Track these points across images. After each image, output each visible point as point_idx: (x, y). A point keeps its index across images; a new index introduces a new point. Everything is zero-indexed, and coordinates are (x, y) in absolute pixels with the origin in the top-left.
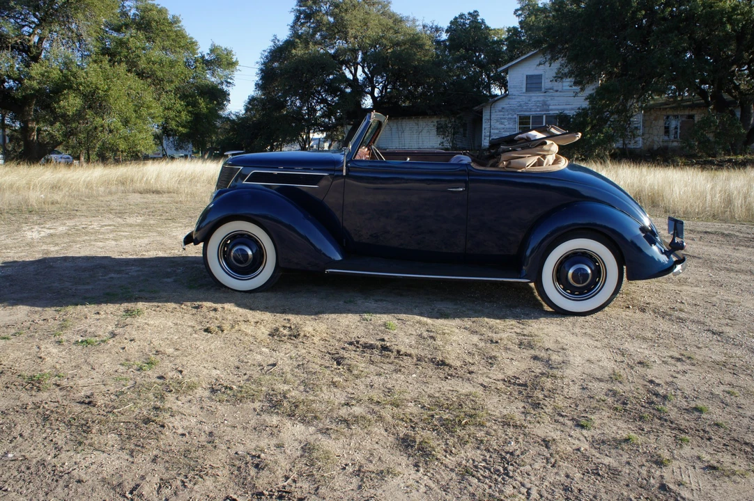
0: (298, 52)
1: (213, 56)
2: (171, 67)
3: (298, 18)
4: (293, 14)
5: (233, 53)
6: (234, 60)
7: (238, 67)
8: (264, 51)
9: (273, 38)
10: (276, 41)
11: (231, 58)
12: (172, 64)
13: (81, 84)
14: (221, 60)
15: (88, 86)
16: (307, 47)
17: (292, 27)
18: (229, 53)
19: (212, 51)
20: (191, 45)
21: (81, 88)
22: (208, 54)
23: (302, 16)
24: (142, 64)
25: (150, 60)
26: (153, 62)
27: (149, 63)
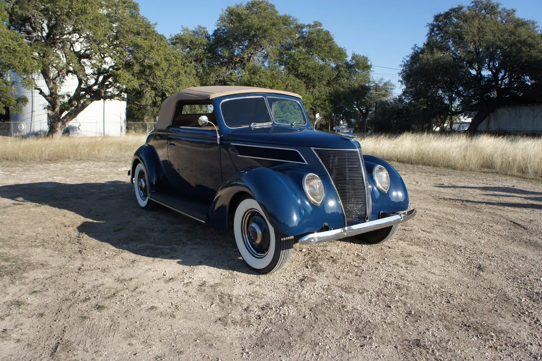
0: (426, 56)
1: (354, 62)
2: (322, 71)
3: (432, 30)
4: (428, 27)
5: (369, 59)
6: (369, 63)
7: (372, 69)
9: (414, 47)
10: (416, 49)
11: (367, 63)
12: (322, 68)
14: (362, 64)
16: (432, 53)
17: (429, 37)
18: (366, 59)
19: (353, 58)
20: (341, 53)
22: (350, 60)
23: (435, 29)
24: (301, 70)
25: (307, 67)
26: (309, 68)
27: (306, 69)
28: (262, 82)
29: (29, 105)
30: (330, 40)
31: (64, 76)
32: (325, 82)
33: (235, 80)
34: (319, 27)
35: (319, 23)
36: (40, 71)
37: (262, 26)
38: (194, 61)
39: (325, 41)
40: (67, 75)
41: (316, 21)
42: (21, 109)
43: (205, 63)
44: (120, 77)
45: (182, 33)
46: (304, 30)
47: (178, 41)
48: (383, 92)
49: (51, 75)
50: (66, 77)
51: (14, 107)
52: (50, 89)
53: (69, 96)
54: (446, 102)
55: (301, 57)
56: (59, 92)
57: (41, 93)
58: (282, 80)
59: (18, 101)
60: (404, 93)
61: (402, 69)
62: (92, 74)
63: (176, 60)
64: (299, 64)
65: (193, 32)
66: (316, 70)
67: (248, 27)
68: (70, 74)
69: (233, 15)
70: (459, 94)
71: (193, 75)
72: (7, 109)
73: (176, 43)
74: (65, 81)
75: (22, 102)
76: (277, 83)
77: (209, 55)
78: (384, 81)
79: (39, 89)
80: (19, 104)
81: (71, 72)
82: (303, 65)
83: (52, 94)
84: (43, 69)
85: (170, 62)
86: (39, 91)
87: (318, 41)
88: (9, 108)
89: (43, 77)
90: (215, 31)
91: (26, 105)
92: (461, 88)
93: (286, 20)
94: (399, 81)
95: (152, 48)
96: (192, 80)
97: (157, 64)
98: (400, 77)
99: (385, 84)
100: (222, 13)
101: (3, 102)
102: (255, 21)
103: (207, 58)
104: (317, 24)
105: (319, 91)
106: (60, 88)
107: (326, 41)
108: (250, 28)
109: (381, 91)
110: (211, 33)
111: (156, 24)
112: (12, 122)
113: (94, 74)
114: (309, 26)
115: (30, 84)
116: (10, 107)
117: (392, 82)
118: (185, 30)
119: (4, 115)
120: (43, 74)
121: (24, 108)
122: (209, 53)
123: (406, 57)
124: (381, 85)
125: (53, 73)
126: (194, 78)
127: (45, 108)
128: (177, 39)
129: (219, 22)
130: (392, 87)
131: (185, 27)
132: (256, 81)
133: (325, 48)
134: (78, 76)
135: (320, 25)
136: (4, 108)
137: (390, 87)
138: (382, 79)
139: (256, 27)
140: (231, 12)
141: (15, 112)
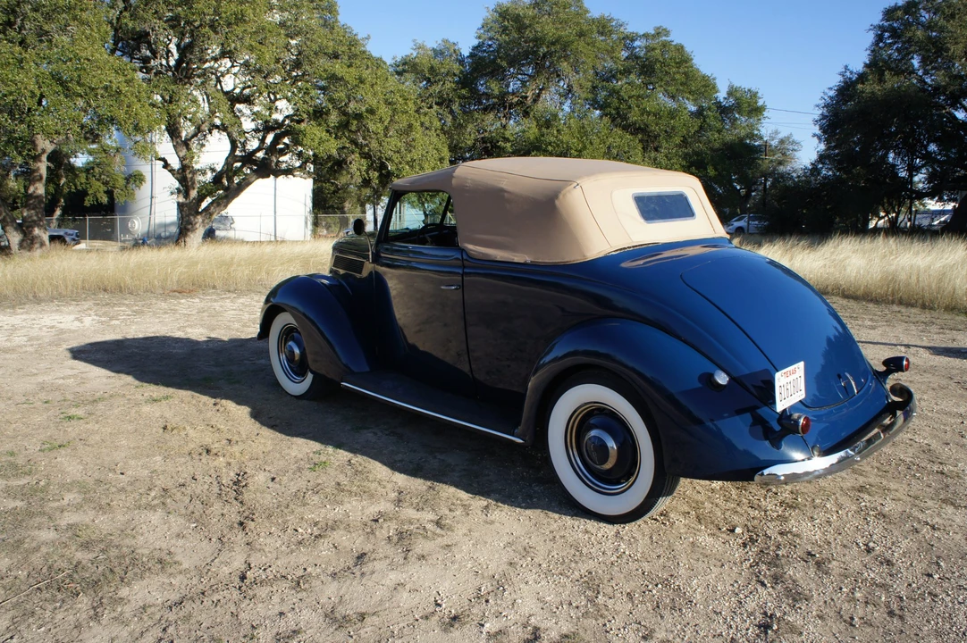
0: (870, 88)
1: (732, 101)
2: (672, 119)
3: (880, 38)
4: (871, 32)
5: (759, 95)
6: (760, 103)
7: (765, 114)
8: (830, 89)
9: (844, 70)
10: (848, 74)
11: (756, 103)
12: (672, 114)
13: (550, 144)
14: (747, 105)
15: (558, 146)
16: (881, 80)
17: (872, 51)
18: (754, 95)
19: (730, 94)
20: (708, 86)
21: (550, 148)
22: (725, 98)
23: (887, 35)
24: (634, 116)
25: (643, 112)
26: (649, 114)
27: (642, 114)
28: (562, 142)
29: (146, 187)
30: (686, 62)
31: (205, 136)
32: (677, 140)
33: (512, 139)
34: (664, 38)
35: (665, 30)
36: (164, 127)
37: (560, 37)
38: (436, 104)
39: (677, 63)
40: (211, 133)
41: (659, 26)
42: (133, 194)
43: (455, 107)
44: (305, 135)
45: (415, 55)
46: (637, 43)
47: (406, 67)
48: (778, 156)
49: (184, 134)
50: (209, 136)
51: (122, 190)
52: (182, 159)
53: (213, 170)
54: (903, 174)
55: (633, 93)
56: (196, 163)
57: (166, 165)
58: (599, 138)
59: (127, 179)
60: (822, 158)
61: (820, 112)
62: (253, 130)
63: (406, 103)
64: (630, 107)
65: (434, 50)
66: (660, 118)
67: (536, 40)
68: (215, 132)
69: (507, 19)
70: (929, 158)
71: (436, 131)
72: (110, 193)
73: (404, 71)
74: (206, 144)
75: (135, 181)
76: (591, 143)
77: (463, 92)
78: (781, 136)
79: (163, 160)
80: (130, 185)
81: (217, 127)
82: (636, 109)
83: (184, 168)
84: (169, 124)
85: (395, 106)
86: (163, 163)
87: (664, 63)
88: (112, 192)
89: (169, 138)
90: (475, 48)
91: (142, 187)
92: (933, 147)
93: (604, 27)
94: (814, 135)
95: (362, 81)
96: (435, 140)
97: (371, 111)
98: (817, 127)
99: (782, 142)
100: (487, 14)
101: (103, 183)
102: (548, 28)
103: (459, 97)
104: (660, 32)
105: (667, 157)
106: (199, 157)
107: (679, 64)
108: (538, 41)
109: (774, 155)
110: (466, 52)
111: (368, 38)
112: (118, 217)
113: (257, 130)
114: (646, 36)
115: (146, 150)
116: (115, 191)
117: (796, 138)
118: (420, 47)
119: (105, 205)
120: (169, 134)
121: (137, 192)
122: (462, 88)
123: (827, 91)
124: (774, 143)
125: (187, 129)
126: (438, 135)
127: (172, 193)
128: (404, 64)
129: (482, 31)
130: (796, 148)
131: (420, 41)
132: (553, 139)
133: (677, 76)
134: (230, 136)
135: (667, 33)
136: (105, 192)
137: (791, 147)
138: (777, 132)
139: (550, 38)
140: (503, 14)
141: (122, 200)
